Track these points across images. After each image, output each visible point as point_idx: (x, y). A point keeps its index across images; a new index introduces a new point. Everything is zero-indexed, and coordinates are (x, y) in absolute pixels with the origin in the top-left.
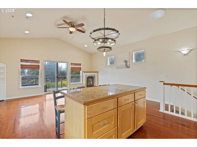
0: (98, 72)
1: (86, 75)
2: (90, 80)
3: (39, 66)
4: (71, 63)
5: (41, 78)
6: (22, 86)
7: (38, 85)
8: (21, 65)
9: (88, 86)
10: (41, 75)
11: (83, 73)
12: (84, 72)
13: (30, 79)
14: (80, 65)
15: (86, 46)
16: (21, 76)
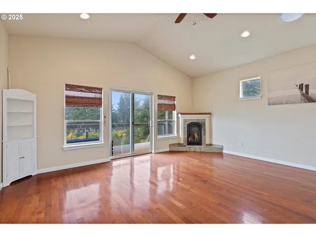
0: (210, 114)
1: (185, 121)
2: (195, 129)
3: (100, 99)
4: (158, 96)
5: (104, 125)
6: (67, 143)
7: (98, 140)
8: (67, 97)
9: (189, 143)
10: (104, 120)
11: (180, 115)
12: (182, 114)
13: (83, 126)
14: (173, 98)
15: (193, 57)
16: (66, 122)
